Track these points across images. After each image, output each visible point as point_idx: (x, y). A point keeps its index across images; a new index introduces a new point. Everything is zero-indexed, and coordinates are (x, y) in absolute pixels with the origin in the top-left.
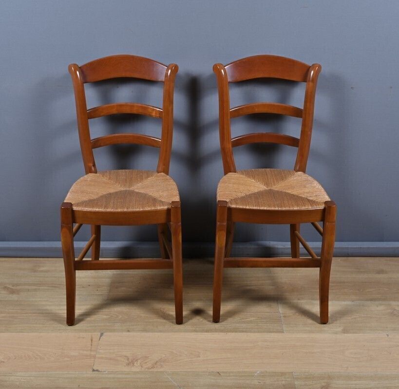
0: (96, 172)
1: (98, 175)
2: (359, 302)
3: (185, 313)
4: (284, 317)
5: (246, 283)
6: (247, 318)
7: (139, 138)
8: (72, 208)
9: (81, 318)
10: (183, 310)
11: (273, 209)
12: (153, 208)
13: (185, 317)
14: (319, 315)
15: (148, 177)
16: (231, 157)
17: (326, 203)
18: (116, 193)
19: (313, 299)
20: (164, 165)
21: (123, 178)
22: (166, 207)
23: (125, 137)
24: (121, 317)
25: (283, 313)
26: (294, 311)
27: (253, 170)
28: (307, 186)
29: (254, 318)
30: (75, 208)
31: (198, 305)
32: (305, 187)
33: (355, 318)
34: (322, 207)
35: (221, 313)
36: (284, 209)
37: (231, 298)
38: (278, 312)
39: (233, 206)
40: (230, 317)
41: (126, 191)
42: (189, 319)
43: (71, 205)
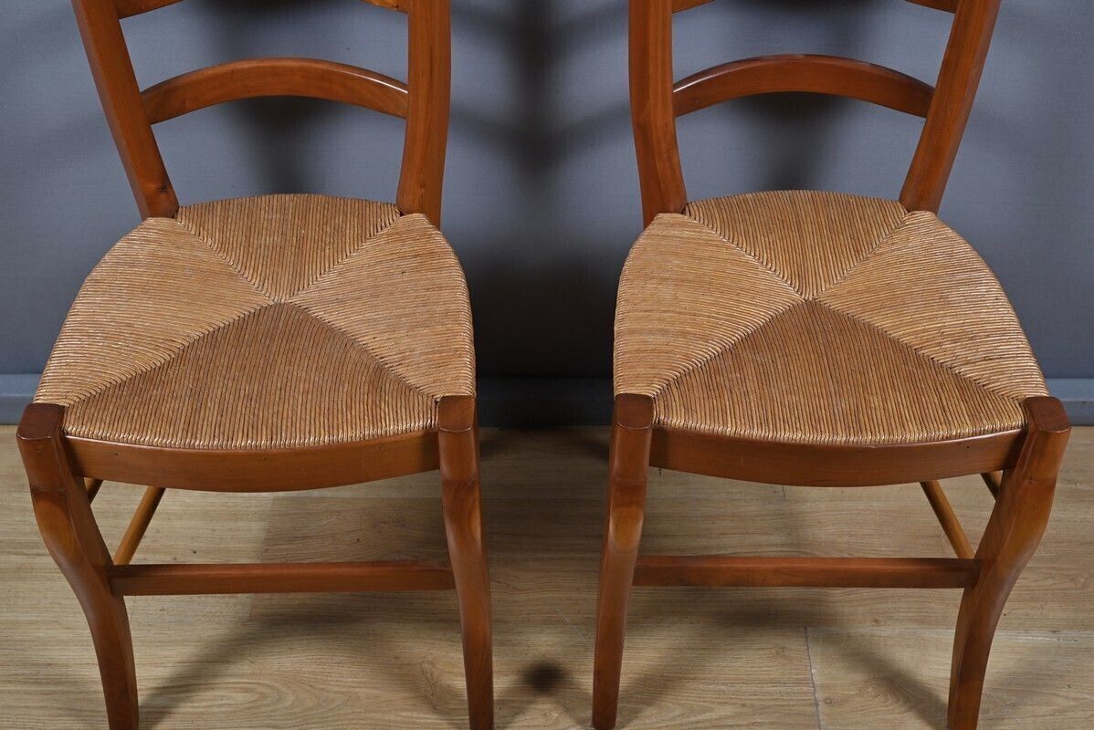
0: (172, 213)
1: (180, 223)
2: (1074, 633)
3: (501, 683)
4: (829, 702)
5: (704, 542)
6: (704, 710)
7: (326, 76)
8: (63, 433)
9: (160, 701)
10: (495, 668)
11: (825, 438)
12: (369, 432)
13: (502, 702)
14: (945, 697)
15: (362, 237)
16: (670, 159)
17: (1029, 405)
18: (241, 325)
19: (923, 621)
20: (423, 186)
21: (269, 241)
22: (418, 424)
23: (275, 72)
24: (291, 698)
25: (823, 686)
26: (859, 677)
27: (749, 196)
28: (954, 296)
29: (728, 710)
30: (74, 430)
31: (544, 644)
32: (945, 303)
33: (1062, 712)
34: (1013, 422)
35: (624, 682)
36: (867, 439)
37: (653, 616)
38: (809, 681)
39: (677, 421)
40: (649, 703)
41: (279, 307)
42: (519, 711)
43: (60, 411)
